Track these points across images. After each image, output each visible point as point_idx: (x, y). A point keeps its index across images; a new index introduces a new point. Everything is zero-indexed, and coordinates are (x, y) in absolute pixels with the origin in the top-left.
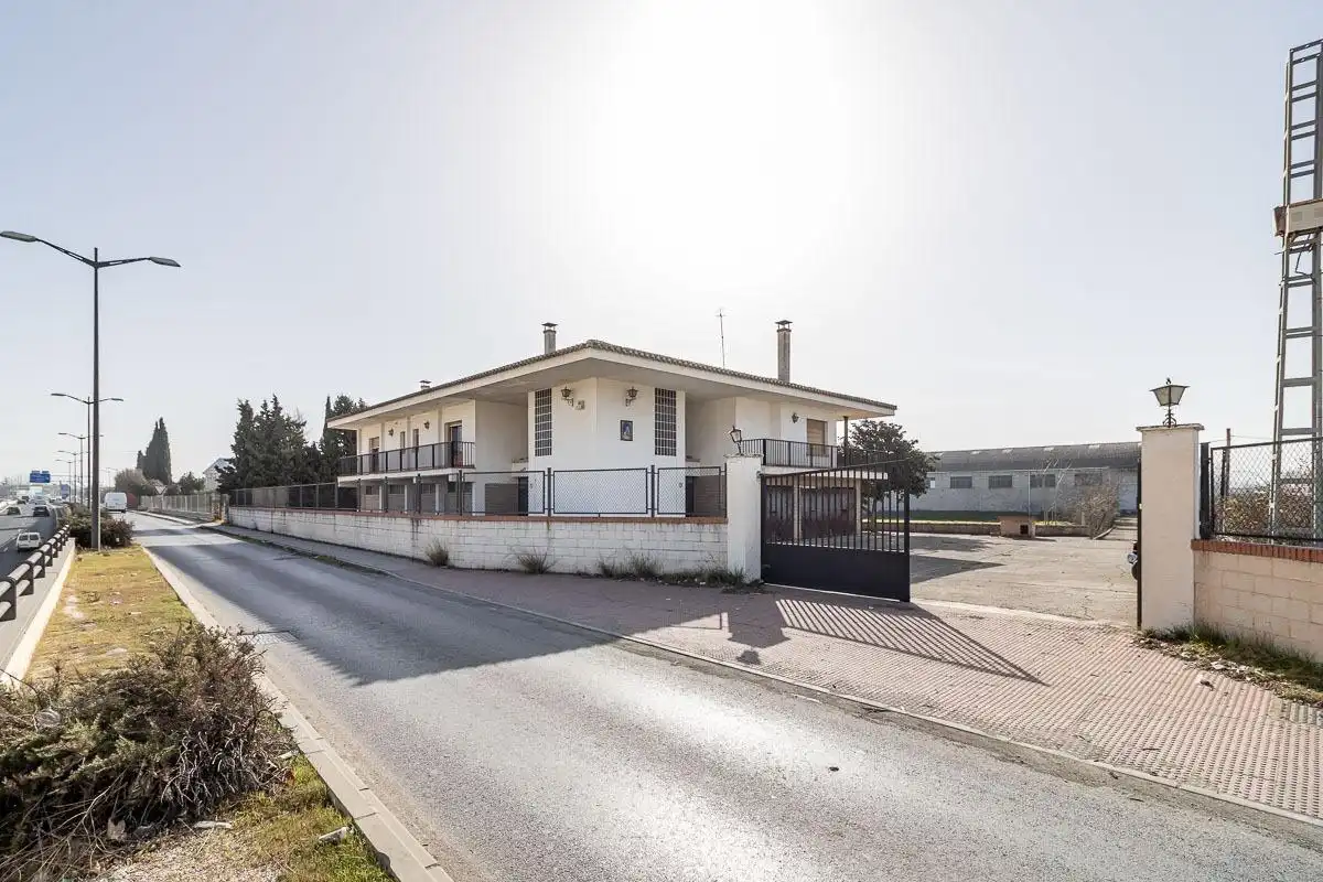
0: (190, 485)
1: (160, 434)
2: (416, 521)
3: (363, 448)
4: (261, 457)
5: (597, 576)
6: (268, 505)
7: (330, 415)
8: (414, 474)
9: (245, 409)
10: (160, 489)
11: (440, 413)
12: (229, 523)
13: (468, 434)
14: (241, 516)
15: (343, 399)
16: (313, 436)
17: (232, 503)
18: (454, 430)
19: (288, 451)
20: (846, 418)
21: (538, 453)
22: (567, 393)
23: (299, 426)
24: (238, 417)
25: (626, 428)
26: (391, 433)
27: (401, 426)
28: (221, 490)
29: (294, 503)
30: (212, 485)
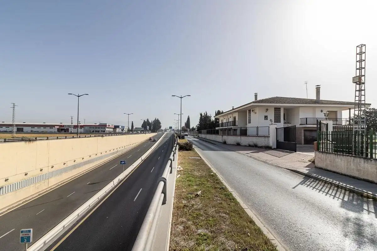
0: (193, 129)
1: (189, 119)
2: (222, 136)
3: (220, 122)
4: (203, 124)
5: (248, 146)
6: (204, 134)
7: (216, 115)
8: (227, 127)
9: (201, 115)
10: (188, 130)
11: (232, 115)
12: (198, 137)
13: (237, 119)
14: (200, 135)
15: (219, 111)
16: (213, 119)
17: (199, 133)
18: (235, 118)
19: (208, 122)
20: (350, 109)
21: (249, 123)
22: (253, 111)
23: (210, 117)
24: (200, 116)
25: (266, 118)
26: (225, 119)
27: (226, 117)
28: (197, 130)
29: (208, 133)
30: (196, 129)
